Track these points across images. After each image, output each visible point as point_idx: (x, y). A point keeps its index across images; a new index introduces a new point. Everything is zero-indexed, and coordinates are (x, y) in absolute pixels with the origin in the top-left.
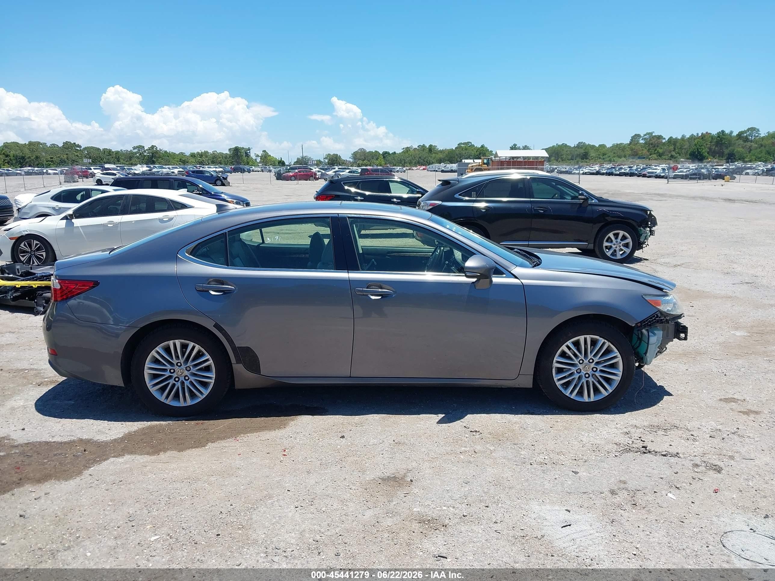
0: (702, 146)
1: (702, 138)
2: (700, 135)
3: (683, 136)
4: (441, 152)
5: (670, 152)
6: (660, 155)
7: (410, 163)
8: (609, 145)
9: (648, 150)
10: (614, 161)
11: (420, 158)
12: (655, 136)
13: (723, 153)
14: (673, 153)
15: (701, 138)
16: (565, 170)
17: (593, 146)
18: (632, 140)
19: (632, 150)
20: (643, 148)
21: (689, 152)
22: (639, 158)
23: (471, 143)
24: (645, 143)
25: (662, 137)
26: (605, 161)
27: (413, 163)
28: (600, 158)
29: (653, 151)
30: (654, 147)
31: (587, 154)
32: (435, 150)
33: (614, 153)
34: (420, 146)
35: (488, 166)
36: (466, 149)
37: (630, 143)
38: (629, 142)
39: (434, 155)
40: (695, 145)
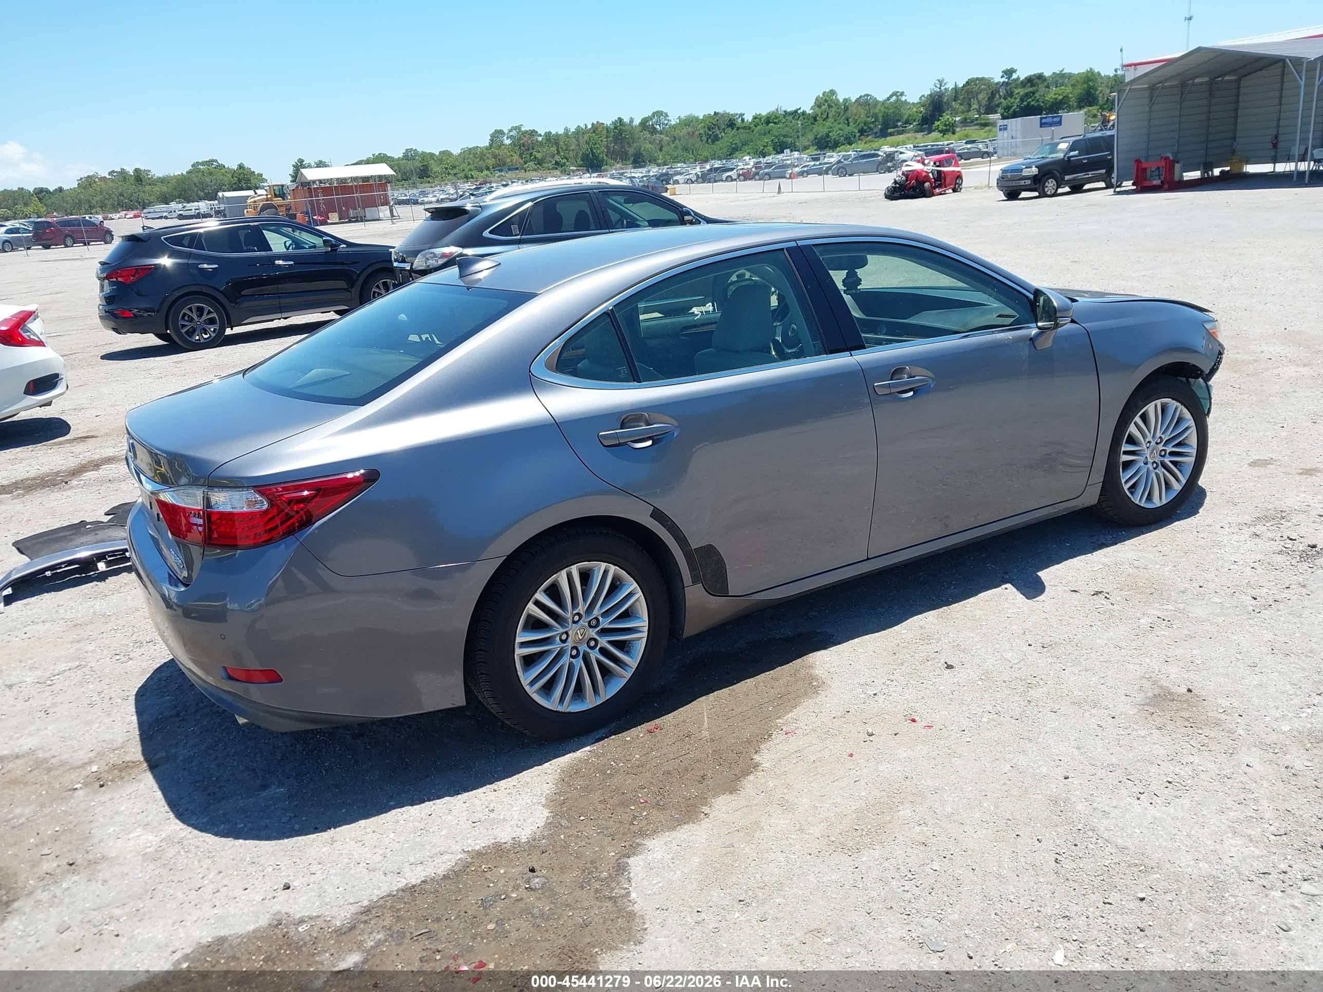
0: (596, 144)
1: (594, 132)
2: (589, 126)
3: (566, 129)
4: (162, 182)
5: (553, 157)
6: (540, 163)
7: (101, 207)
8: (456, 151)
9: (521, 155)
10: (472, 177)
11: (121, 195)
12: (526, 132)
13: (626, 154)
14: (557, 158)
15: (592, 131)
16: (404, 198)
17: (432, 155)
18: (492, 140)
19: (495, 156)
20: (512, 153)
21: (580, 155)
22: (509, 170)
23: (216, 161)
24: (513, 144)
25: (537, 132)
26: (458, 179)
27: (108, 206)
28: (449, 174)
29: (528, 156)
30: (528, 149)
31: (427, 168)
32: (149, 179)
33: (469, 164)
34: (113, 172)
35: (284, 200)
36: (211, 174)
37: (491, 145)
38: (488, 145)
39: (148, 188)
40: (587, 143)
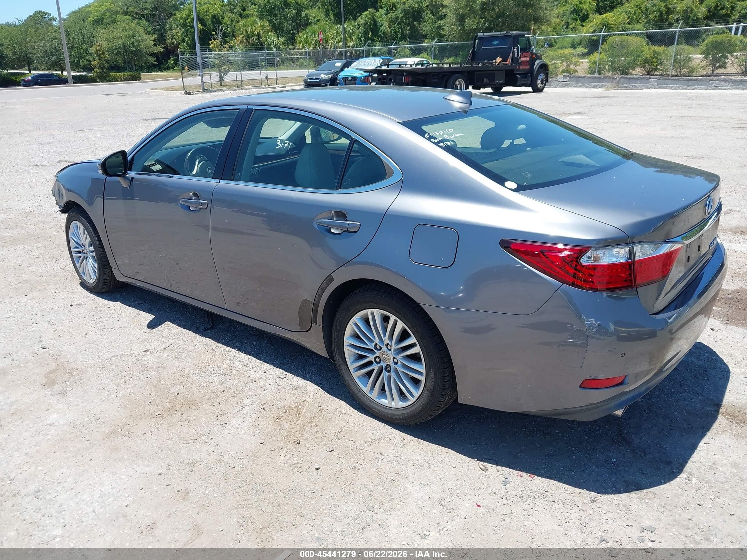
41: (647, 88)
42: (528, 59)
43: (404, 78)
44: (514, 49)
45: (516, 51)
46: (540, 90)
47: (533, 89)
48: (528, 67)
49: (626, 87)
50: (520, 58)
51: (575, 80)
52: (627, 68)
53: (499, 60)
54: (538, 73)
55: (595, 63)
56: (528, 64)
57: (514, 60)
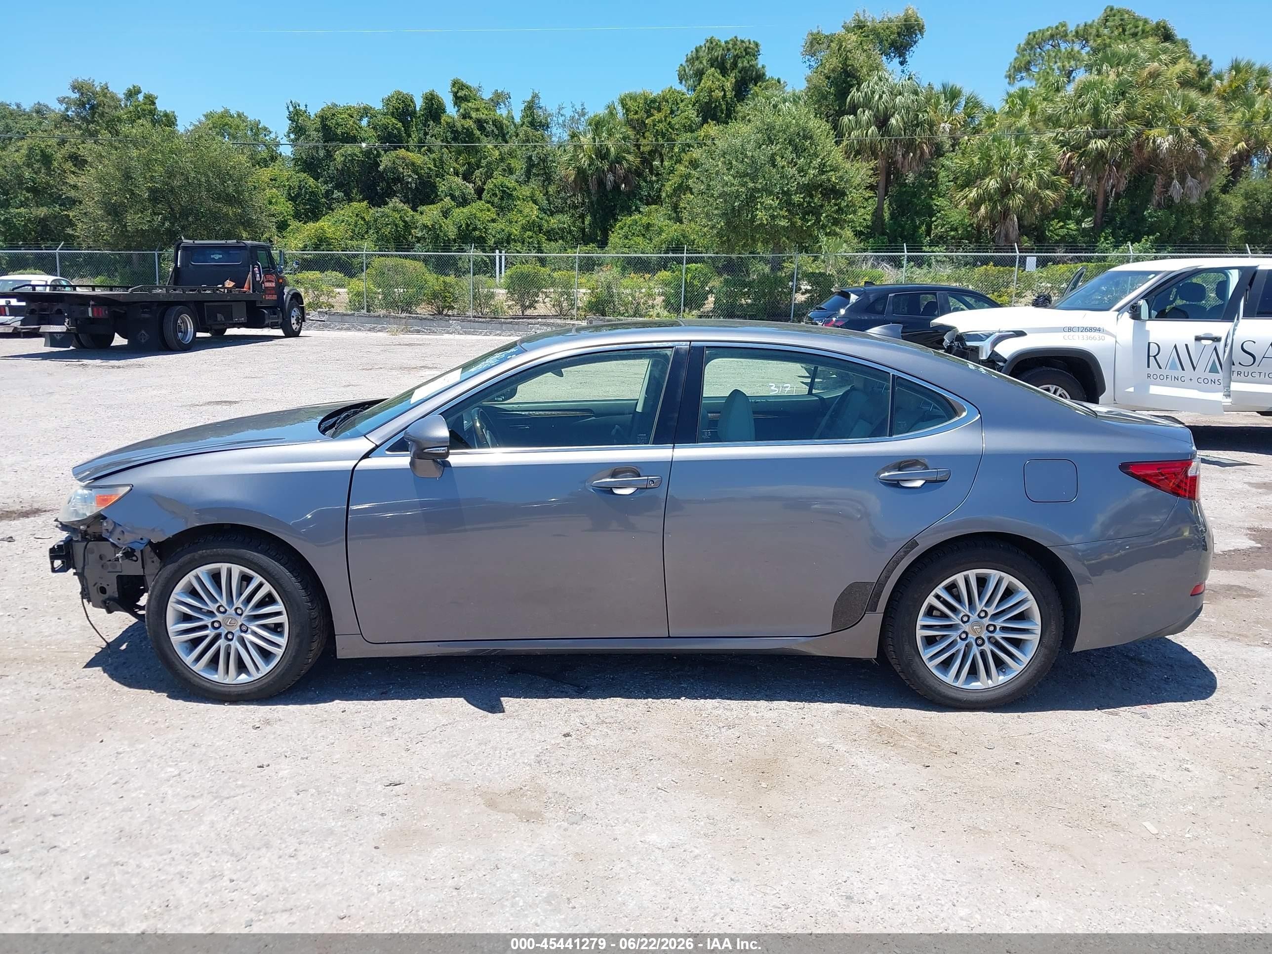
41: (448, 333)
42: (273, 285)
43: (90, 309)
44: (254, 268)
45: (257, 272)
46: (296, 334)
47: (284, 332)
48: (275, 297)
49: (418, 332)
50: (263, 282)
51: (339, 319)
52: (409, 304)
53: (229, 284)
54: (291, 308)
55: (359, 294)
56: (273, 292)
57: (256, 285)
